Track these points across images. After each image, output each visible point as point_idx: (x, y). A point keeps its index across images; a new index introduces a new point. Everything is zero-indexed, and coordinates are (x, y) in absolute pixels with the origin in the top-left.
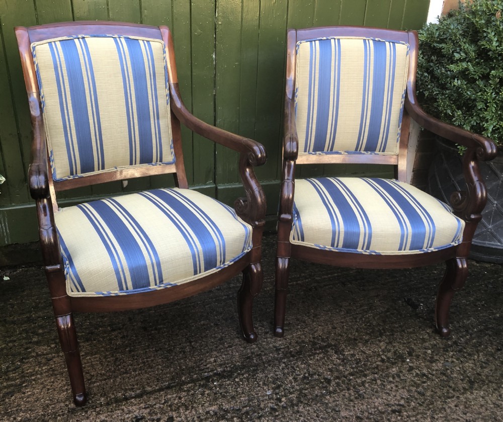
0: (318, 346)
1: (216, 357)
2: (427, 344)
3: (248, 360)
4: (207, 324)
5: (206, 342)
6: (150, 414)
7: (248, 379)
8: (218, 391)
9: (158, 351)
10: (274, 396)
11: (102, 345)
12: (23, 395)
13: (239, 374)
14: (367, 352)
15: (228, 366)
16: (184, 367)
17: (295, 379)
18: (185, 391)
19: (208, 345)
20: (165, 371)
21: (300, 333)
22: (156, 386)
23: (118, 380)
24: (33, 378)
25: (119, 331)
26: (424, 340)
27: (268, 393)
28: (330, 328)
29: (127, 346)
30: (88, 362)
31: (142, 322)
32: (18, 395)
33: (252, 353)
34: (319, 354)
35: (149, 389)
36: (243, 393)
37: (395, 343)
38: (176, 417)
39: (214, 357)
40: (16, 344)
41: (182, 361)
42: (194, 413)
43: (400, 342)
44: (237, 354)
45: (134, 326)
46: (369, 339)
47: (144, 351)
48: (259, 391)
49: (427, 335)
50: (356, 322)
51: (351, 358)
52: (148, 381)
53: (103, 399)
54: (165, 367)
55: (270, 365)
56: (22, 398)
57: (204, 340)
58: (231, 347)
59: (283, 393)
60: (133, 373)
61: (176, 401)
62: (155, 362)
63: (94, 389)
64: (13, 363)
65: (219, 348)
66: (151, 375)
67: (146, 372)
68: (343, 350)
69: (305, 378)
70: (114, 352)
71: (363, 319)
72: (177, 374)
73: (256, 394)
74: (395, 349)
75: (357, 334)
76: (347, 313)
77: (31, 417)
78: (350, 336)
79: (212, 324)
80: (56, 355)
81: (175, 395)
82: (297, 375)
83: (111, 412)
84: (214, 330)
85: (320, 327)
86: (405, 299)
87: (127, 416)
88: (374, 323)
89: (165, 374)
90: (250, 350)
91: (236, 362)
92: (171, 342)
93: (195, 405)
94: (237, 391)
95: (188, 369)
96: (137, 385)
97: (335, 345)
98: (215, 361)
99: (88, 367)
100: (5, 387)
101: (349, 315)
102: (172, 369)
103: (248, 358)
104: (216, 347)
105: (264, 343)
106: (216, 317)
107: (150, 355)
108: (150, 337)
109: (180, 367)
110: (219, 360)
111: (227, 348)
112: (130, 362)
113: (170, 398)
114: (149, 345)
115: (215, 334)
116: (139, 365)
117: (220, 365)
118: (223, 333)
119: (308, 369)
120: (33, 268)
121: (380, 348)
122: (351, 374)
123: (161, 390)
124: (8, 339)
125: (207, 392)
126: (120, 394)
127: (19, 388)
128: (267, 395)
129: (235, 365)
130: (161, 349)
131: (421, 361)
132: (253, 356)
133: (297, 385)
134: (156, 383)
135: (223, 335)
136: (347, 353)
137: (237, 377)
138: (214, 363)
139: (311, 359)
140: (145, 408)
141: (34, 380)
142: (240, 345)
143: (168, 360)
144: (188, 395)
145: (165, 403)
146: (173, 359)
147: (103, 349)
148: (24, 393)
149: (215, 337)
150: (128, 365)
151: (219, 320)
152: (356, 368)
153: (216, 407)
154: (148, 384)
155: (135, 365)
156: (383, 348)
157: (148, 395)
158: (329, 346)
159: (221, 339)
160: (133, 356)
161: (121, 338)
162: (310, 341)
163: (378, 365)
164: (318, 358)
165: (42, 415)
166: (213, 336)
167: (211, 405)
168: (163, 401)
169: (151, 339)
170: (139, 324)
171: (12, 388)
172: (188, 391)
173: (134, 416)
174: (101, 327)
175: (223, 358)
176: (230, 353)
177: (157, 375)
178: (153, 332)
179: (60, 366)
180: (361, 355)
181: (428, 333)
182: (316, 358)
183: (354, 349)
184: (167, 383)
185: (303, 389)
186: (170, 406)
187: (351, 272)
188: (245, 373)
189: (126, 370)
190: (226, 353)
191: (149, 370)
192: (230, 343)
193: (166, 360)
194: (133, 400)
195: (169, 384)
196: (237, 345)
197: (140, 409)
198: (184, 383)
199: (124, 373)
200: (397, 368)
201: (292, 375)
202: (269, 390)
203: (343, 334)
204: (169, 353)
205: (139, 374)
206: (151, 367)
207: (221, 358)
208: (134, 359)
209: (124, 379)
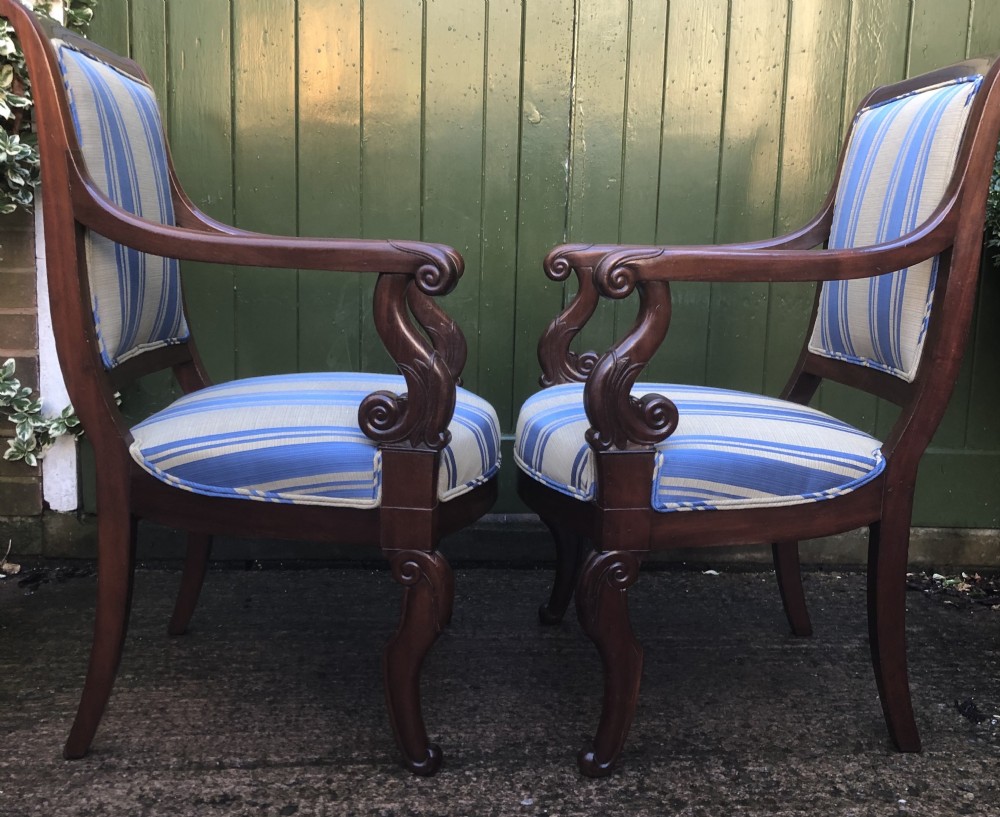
0: (689, 748)
1: (443, 734)
2: (970, 781)
3: (511, 749)
4: (456, 685)
5: (437, 710)
6: (254, 795)
7: (493, 775)
8: (417, 783)
9: (329, 709)
10: (537, 808)
11: (220, 686)
12: (31, 734)
13: (479, 766)
14: (803, 774)
15: (462, 750)
16: (367, 739)
17: (601, 791)
18: (345, 773)
19: (439, 714)
20: (323, 739)
21: (657, 723)
22: (292, 757)
23: (222, 738)
24: (64, 713)
25: (268, 673)
26: (965, 775)
27: (524, 803)
28: (736, 725)
29: (269, 695)
30: (180, 707)
31: (322, 666)
32: (22, 733)
34: (682, 760)
35: (274, 758)
36: (469, 794)
37: (884, 768)
38: (304, 807)
39: (440, 734)
40: (64, 666)
41: (368, 730)
42: (345, 806)
43: (901, 770)
44: (494, 735)
45: (303, 669)
46: (821, 755)
47: (300, 706)
48: (507, 796)
49: (980, 767)
50: (807, 724)
51: (758, 777)
52: (281, 748)
53: (175, 759)
54: (327, 733)
55: (555, 763)
56: (28, 737)
57: (435, 706)
58: (486, 723)
59: (559, 808)
60: (257, 732)
61: (319, 785)
62: (312, 723)
63: (168, 744)
64: (42, 689)
65: (460, 721)
66: (291, 741)
67: (284, 735)
68: (746, 763)
69: (625, 791)
70: (240, 700)
71: (828, 722)
72: (346, 747)
73: (498, 800)
74: (879, 779)
75: (796, 742)
76: (794, 706)
77: (27, 765)
78: (777, 743)
79: (468, 686)
80: (126, 690)
81: (320, 776)
82: (611, 785)
83: (179, 780)
84: (466, 695)
85: (712, 720)
86: (956, 702)
87: (208, 790)
88: (853, 731)
89: (321, 743)
90: (526, 734)
91: (483, 747)
92: (363, 700)
93: (354, 796)
94: (457, 790)
95: (373, 743)
96: (256, 750)
97: (730, 753)
99: (176, 713)
100: (8, 719)
101: (795, 710)
103: (515, 745)
104: (455, 720)
105: (564, 728)
106: (482, 677)
107: (306, 713)
108: (325, 688)
109: (358, 737)
110: (448, 739)
111: (477, 724)
112: (260, 716)
113: (309, 778)
114: (316, 698)
115: (463, 701)
116: (276, 723)
118: (482, 702)
119: (643, 780)
120: (161, 571)
121: (842, 771)
122: (743, 802)
123: (298, 764)
124: (54, 658)
125: (392, 781)
126: (212, 758)
127: (30, 724)
128: (520, 804)
129: (478, 752)
130: (335, 707)
131: (936, 807)
132: (528, 744)
133: (599, 800)
134: (293, 754)
135: (481, 705)
136: (751, 768)
137: (470, 769)
139: (659, 766)
140: (249, 785)
141: (65, 716)
142: (509, 724)
143: (340, 725)
144: (350, 779)
145: (294, 784)
146: (351, 725)
147: (220, 693)
148: (35, 731)
149: (462, 705)
150: (255, 721)
151: (487, 682)
152: (760, 794)
153: (397, 805)
154: (277, 753)
155: (268, 723)
156: (848, 773)
157: (268, 769)
158: (717, 752)
159: (475, 708)
160: (275, 709)
161: (268, 682)
162: (673, 738)
163: (817, 799)
164: (677, 766)
165: (50, 765)
166: (458, 702)
167: (388, 801)
168: (292, 781)
169: (325, 691)
170: (314, 669)
171: (18, 722)
172: (354, 773)
173: (221, 793)
174: (237, 662)
175: (460, 737)
176: (479, 731)
177: (304, 742)
178: (335, 682)
179: (125, 704)
180: (785, 776)
181: (984, 764)
182: (672, 766)
183: (775, 764)
184: (317, 757)
185: (609, 808)
186: (302, 790)
187: (845, 647)
188: (495, 765)
189: (246, 727)
190: (469, 731)
191: (292, 733)
192: (487, 718)
193: (336, 724)
194: (232, 771)
195: (320, 759)
196: (501, 722)
197: (238, 784)
198: (353, 761)
199: (240, 730)
200: (866, 808)
201: (597, 784)
202: (530, 797)
203: (763, 739)
204: (349, 715)
205: (269, 735)
206: (298, 728)
207: (454, 736)
208: (271, 714)
209: (233, 739)
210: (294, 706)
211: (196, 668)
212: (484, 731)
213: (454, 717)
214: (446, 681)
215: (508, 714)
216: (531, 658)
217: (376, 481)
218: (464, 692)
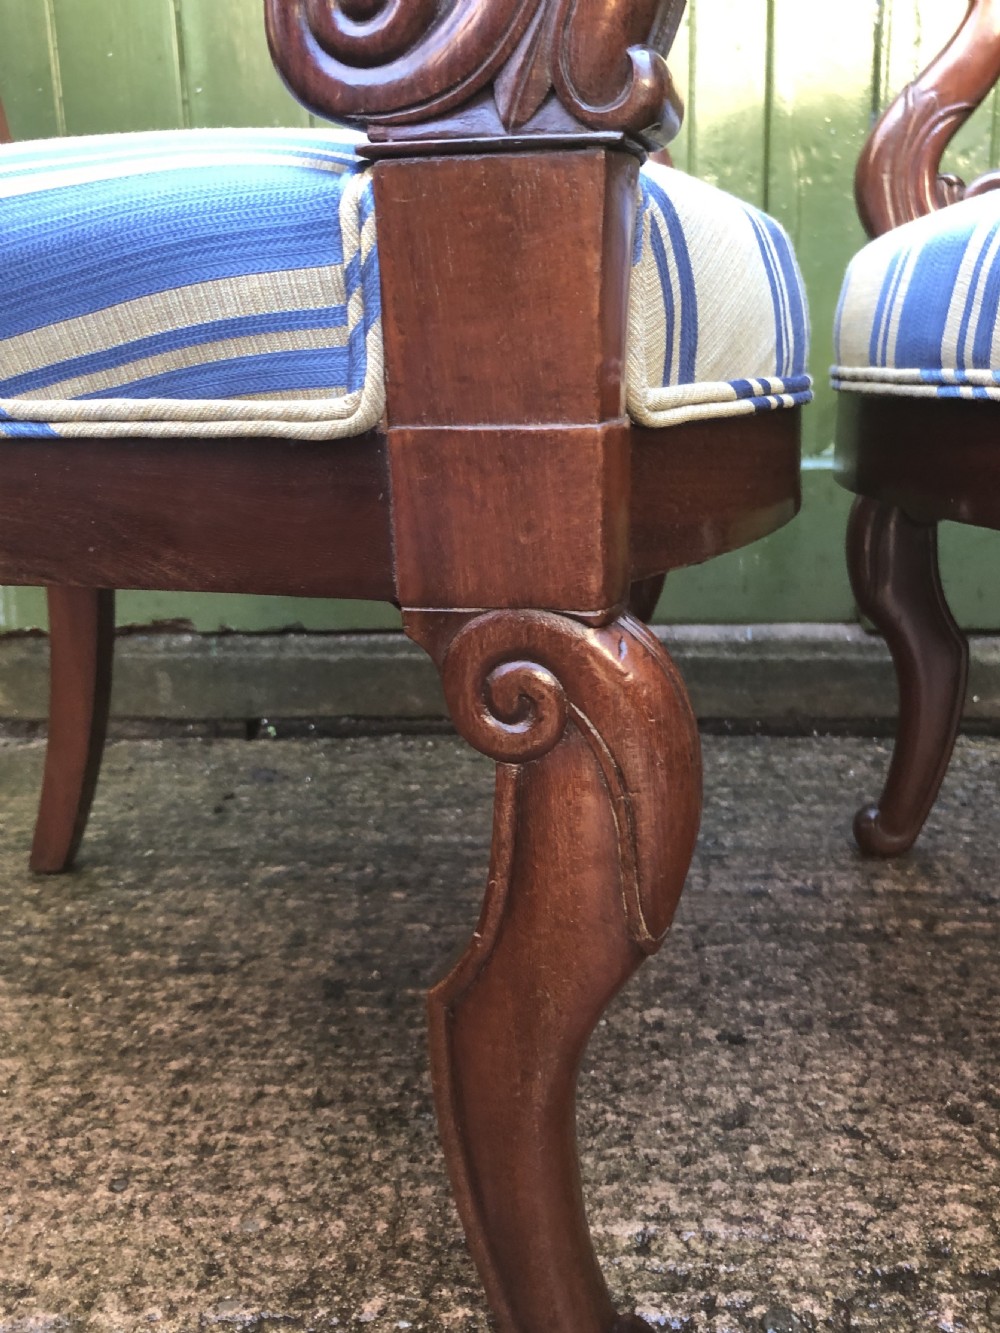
1: (657, 1218)
3: (889, 1299)
4: (679, 1029)
5: (632, 1116)
9: (329, 1104)
11: (76, 1017)
15: (723, 1300)
16: (419, 1234)
19: (638, 1135)
20: (286, 1228)
25: (208, 978)
29: (186, 1048)
31: (340, 960)
33: (938, 1254)
39: (646, 1218)
41: (427, 1191)
44: (818, 1232)
45: (294, 969)
47: (253, 1090)
52: (151, 1266)
54: (305, 1200)
57: (623, 1103)
58: (786, 1176)
60: (101, 1192)
62: (268, 1159)
65: (700, 1167)
66: (189, 1230)
67: (174, 1209)
70: (106, 1064)
72: (351, 1270)
79: (710, 1034)
84: (710, 1064)
89: (276, 1249)
90: (924, 1229)
91: (793, 1285)
95: (437, 1252)
96: (73, 1271)
98: (643, 1247)
102: (337, 1228)
103: (899, 1281)
104: (687, 1160)
106: (745, 1005)
107: (264, 1116)
108: (333, 1030)
109: (395, 1225)
110: (673, 1245)
111: (759, 1177)
112: (135, 1126)
114: (301, 1066)
115: (703, 1086)
116: (168, 1154)
117: (673, 1284)
118: (758, 1091)
129: (780, 1311)
130: (347, 1097)
132: (942, 1276)
134: (180, 1293)
135: (758, 1101)
138: (627, 1252)
142: (858, 1182)
143: (347, 1168)
146: (379, 1169)
149: (702, 1102)
150: (115, 1144)
151: (759, 1021)
155: (147, 1153)
159: (741, 1117)
161: (196, 1007)
166: (691, 1092)
169: (332, 1038)
170: (322, 968)
174: (147, 946)
175: (711, 1238)
176: (769, 1211)
177: (226, 1239)
178: (362, 1010)
184: (247, 1316)
189: (80, 1169)
190: (737, 1208)
191: (201, 1198)
192: (784, 1153)
193: (336, 1162)
196: (831, 1173)
204: (380, 1129)
205: (131, 1206)
206: (223, 1183)
207: (690, 1231)
208: (167, 1121)
209: (26, 1218)
210: (237, 1094)
211: (48, 961)
212: (785, 1214)
213: (682, 1148)
214: (653, 1014)
215: (845, 1142)
216: (861, 946)
217: (354, 313)
218: (704, 1054)
